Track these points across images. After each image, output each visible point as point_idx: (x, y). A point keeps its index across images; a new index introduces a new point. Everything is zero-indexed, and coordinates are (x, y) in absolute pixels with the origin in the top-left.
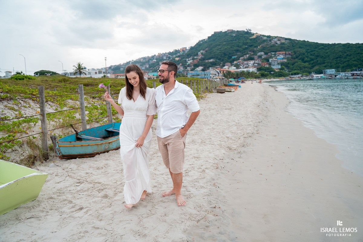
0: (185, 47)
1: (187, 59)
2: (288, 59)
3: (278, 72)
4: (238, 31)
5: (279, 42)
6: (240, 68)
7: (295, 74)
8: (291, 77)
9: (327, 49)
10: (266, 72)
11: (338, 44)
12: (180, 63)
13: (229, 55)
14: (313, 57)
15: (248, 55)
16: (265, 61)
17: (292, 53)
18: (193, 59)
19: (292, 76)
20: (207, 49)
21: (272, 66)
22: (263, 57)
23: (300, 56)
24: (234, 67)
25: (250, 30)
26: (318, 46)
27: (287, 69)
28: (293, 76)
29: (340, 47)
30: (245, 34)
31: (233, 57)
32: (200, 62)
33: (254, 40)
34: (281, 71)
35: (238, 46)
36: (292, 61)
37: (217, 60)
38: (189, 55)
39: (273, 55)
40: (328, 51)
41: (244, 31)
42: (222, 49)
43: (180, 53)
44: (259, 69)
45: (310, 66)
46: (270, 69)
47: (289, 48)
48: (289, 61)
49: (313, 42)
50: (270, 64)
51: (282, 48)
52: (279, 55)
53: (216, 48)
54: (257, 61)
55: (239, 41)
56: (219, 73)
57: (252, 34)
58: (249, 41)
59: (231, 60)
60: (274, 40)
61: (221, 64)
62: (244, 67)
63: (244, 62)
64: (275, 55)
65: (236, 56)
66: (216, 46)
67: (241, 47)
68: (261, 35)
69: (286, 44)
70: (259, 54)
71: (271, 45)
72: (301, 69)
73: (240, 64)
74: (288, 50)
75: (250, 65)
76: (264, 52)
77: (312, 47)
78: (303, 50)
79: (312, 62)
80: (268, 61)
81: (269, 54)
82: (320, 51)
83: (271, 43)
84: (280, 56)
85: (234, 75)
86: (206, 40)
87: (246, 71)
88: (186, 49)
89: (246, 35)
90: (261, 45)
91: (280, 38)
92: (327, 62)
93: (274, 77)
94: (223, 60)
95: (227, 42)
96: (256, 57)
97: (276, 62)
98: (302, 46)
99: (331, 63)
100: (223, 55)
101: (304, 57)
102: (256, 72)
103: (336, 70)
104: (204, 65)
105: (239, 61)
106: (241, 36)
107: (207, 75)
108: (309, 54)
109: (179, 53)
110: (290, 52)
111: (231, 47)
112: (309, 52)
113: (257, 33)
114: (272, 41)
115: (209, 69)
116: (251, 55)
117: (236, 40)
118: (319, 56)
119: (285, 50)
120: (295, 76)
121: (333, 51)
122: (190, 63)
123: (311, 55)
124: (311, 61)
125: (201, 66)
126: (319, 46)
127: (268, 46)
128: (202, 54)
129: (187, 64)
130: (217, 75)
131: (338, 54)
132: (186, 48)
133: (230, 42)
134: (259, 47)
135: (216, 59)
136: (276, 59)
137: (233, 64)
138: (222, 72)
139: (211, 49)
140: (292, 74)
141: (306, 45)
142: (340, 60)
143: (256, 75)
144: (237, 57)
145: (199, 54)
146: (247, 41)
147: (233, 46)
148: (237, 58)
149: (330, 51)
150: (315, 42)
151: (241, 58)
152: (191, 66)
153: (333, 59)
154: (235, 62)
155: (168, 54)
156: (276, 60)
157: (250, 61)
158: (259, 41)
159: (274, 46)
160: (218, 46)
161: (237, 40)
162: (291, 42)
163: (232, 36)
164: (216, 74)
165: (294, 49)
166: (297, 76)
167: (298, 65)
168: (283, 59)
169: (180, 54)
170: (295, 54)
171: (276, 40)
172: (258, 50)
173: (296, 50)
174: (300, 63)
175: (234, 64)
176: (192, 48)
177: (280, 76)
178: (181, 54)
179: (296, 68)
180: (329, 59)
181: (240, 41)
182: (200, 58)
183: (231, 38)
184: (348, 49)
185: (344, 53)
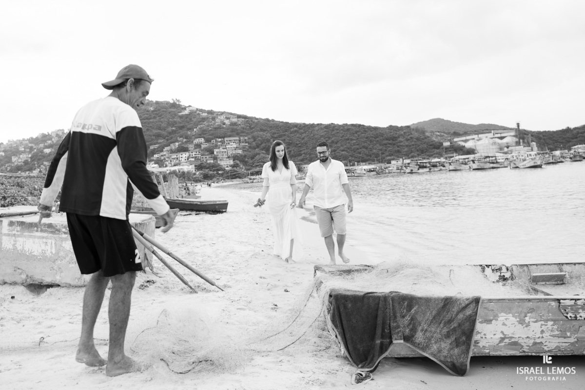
0: (61, 129)
2: (243, 148)
3: (231, 170)
4: (157, 103)
5: (227, 122)
6: (166, 166)
7: (257, 173)
8: (250, 179)
9: (303, 133)
10: (211, 171)
11: (318, 124)
15: (177, 144)
16: (207, 153)
17: (249, 139)
19: (252, 177)
21: (219, 162)
22: (203, 146)
23: (262, 143)
24: (155, 163)
25: (178, 101)
26: (288, 127)
27: (244, 165)
28: (254, 177)
29: (322, 129)
30: (170, 108)
31: (152, 148)
33: (187, 118)
34: (235, 168)
35: (159, 128)
36: (250, 152)
39: (219, 144)
40: (304, 135)
41: (168, 103)
43: (53, 139)
44: (199, 166)
46: (217, 167)
47: (245, 130)
48: (245, 153)
49: (281, 121)
50: (215, 158)
51: (233, 130)
52: (229, 143)
54: (194, 153)
55: (160, 119)
57: (183, 107)
58: (177, 119)
60: (219, 117)
62: (173, 163)
63: (171, 156)
64: (223, 142)
65: (156, 146)
67: (165, 130)
68: (197, 109)
69: (240, 125)
70: (197, 141)
71: (215, 126)
73: (165, 159)
74: (243, 134)
75: (183, 160)
76: (204, 138)
77: (279, 129)
78: (266, 134)
80: (213, 153)
81: (213, 141)
82: (292, 135)
83: (215, 123)
84: (231, 144)
87: (177, 171)
88: (63, 133)
89: (172, 110)
90: (199, 126)
91: (229, 115)
92: (304, 153)
93: (224, 180)
96: (191, 147)
97: (225, 154)
98: (264, 128)
99: (310, 155)
102: (194, 171)
105: (162, 154)
106: (163, 111)
109: (51, 139)
110: (246, 138)
111: (148, 130)
113: (190, 106)
114: (217, 120)
116: (183, 143)
117: (155, 118)
118: (291, 143)
119: (238, 134)
120: (257, 177)
121: (312, 135)
126: (291, 128)
127: (210, 129)
133: (145, 121)
134: (195, 130)
136: (225, 150)
137: (152, 158)
140: (252, 174)
141: (271, 127)
143: (194, 176)
144: (159, 147)
146: (175, 120)
148: (159, 149)
149: (307, 136)
150: (284, 121)
151: (166, 149)
154: (156, 156)
155: (27, 142)
156: (225, 152)
157: (181, 153)
158: (195, 120)
159: (219, 127)
161: (158, 118)
162: (248, 121)
163: (148, 111)
165: (252, 133)
167: (260, 159)
168: (235, 150)
169: (53, 142)
170: (255, 140)
171: (222, 118)
172: (193, 135)
173: (255, 134)
174: (264, 155)
175: (155, 159)
177: (234, 177)
178: (55, 142)
179: (258, 164)
180: (307, 149)
181: (162, 120)
183: (147, 114)
184: (333, 133)
185: (327, 139)
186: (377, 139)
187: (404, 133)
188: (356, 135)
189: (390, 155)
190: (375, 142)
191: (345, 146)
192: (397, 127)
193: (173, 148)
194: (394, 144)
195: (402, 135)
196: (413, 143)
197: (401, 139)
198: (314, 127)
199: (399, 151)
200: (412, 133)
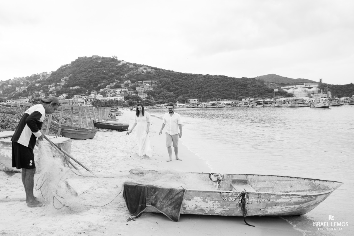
1: (49, 86)
2: (154, 87)
3: (146, 100)
4: (103, 58)
5: (145, 71)
6: (107, 97)
7: (162, 103)
8: (157, 106)
9: (190, 80)
10: (134, 100)
11: (199, 75)
12: (41, 90)
13: (95, 82)
14: (178, 86)
15: (114, 83)
16: (132, 90)
17: (157, 82)
18: (56, 86)
19: (158, 105)
20: (71, 75)
21: (139, 95)
22: (130, 85)
23: (165, 85)
24: (101, 95)
25: (116, 57)
26: (182, 76)
27: (154, 98)
28: (160, 105)
29: (201, 78)
30: (111, 61)
31: (99, 85)
32: (64, 89)
33: (121, 68)
34: (148, 99)
35: (104, 74)
36: (158, 90)
37: (83, 88)
38: (51, 81)
39: (140, 84)
40: (191, 81)
41: (109, 58)
42: (87, 76)
43: (41, 78)
44: (127, 97)
45: (175, 95)
46: (137, 98)
47: (155, 77)
48: (155, 90)
49: (177, 72)
50: (137, 93)
51: (148, 76)
52: (145, 84)
53: (81, 75)
54: (124, 89)
55: (105, 68)
56: (87, 101)
57: (119, 61)
58: (114, 68)
59: (97, 87)
60: (140, 68)
61: (87, 91)
62: (111, 95)
63: (110, 90)
64: (142, 83)
65: (102, 84)
66: (81, 72)
67: (107, 74)
68: (127, 63)
69: (152, 73)
70: (126, 82)
72: (167, 98)
73: (107, 92)
74: (154, 79)
75: (118, 93)
76: (131, 80)
77: (176, 77)
78: (168, 79)
79: (177, 91)
80: (135, 89)
81: (136, 83)
82: (183, 81)
83: (137, 72)
84: (147, 84)
85: (103, 104)
86: (69, 65)
87: (114, 100)
88: (47, 74)
89: (112, 63)
90: (128, 73)
91: (146, 67)
92: (190, 92)
94: (88, 88)
95: (93, 69)
96: (123, 85)
97: (143, 91)
98: (167, 76)
99: (194, 93)
100: (88, 83)
101: (169, 87)
102: (124, 100)
103: (198, 99)
104: (68, 92)
105: (105, 89)
106: (107, 63)
107: (75, 103)
108: (174, 84)
109: (39, 78)
110: (156, 81)
111: (97, 74)
112: (174, 82)
113: (123, 61)
114: (139, 70)
115: (74, 97)
116: (118, 83)
117: (101, 67)
118: (183, 86)
119: (151, 79)
120: (161, 105)
121: (195, 81)
122: (52, 89)
123: (176, 84)
124: (175, 90)
125: (65, 93)
127: (134, 75)
128: (65, 80)
129: (49, 91)
130: (85, 103)
131: (199, 85)
132: (47, 72)
133: (96, 69)
134: (125, 75)
135: (81, 86)
136: (143, 88)
137: (99, 91)
138: (89, 100)
139: (76, 76)
140: (158, 103)
141: (171, 75)
142: (202, 90)
143: (124, 103)
144: (103, 85)
145: (62, 81)
147: (98, 73)
148: (104, 86)
149: (193, 82)
150: (179, 72)
151: (108, 86)
152: (54, 93)
153: (196, 89)
154: (101, 90)
155: (25, 79)
157: (117, 89)
158: (125, 69)
159: (140, 74)
160: (82, 73)
161: (103, 67)
162: (157, 71)
163: (97, 63)
164: (83, 103)
165: (159, 78)
166: (164, 105)
167: (163, 94)
168: (149, 88)
170: (161, 83)
171: (142, 69)
172: (124, 79)
173: (161, 79)
174: (166, 92)
175: (101, 92)
176: (54, 74)
177: (147, 104)
178: (42, 79)
179: (162, 97)
180: (192, 89)
182: (63, 84)
183: (97, 65)
184: (208, 80)
185: (204, 84)
186: (235, 85)
187: (251, 82)
188: (221, 82)
189: (242, 95)
190: (233, 87)
191: (215, 89)
192: (247, 78)
193: (112, 85)
194: (245, 89)
195: (249, 83)
196: (256, 89)
197: (249, 86)
198: (197, 76)
199: (247, 93)
200: (256, 82)
